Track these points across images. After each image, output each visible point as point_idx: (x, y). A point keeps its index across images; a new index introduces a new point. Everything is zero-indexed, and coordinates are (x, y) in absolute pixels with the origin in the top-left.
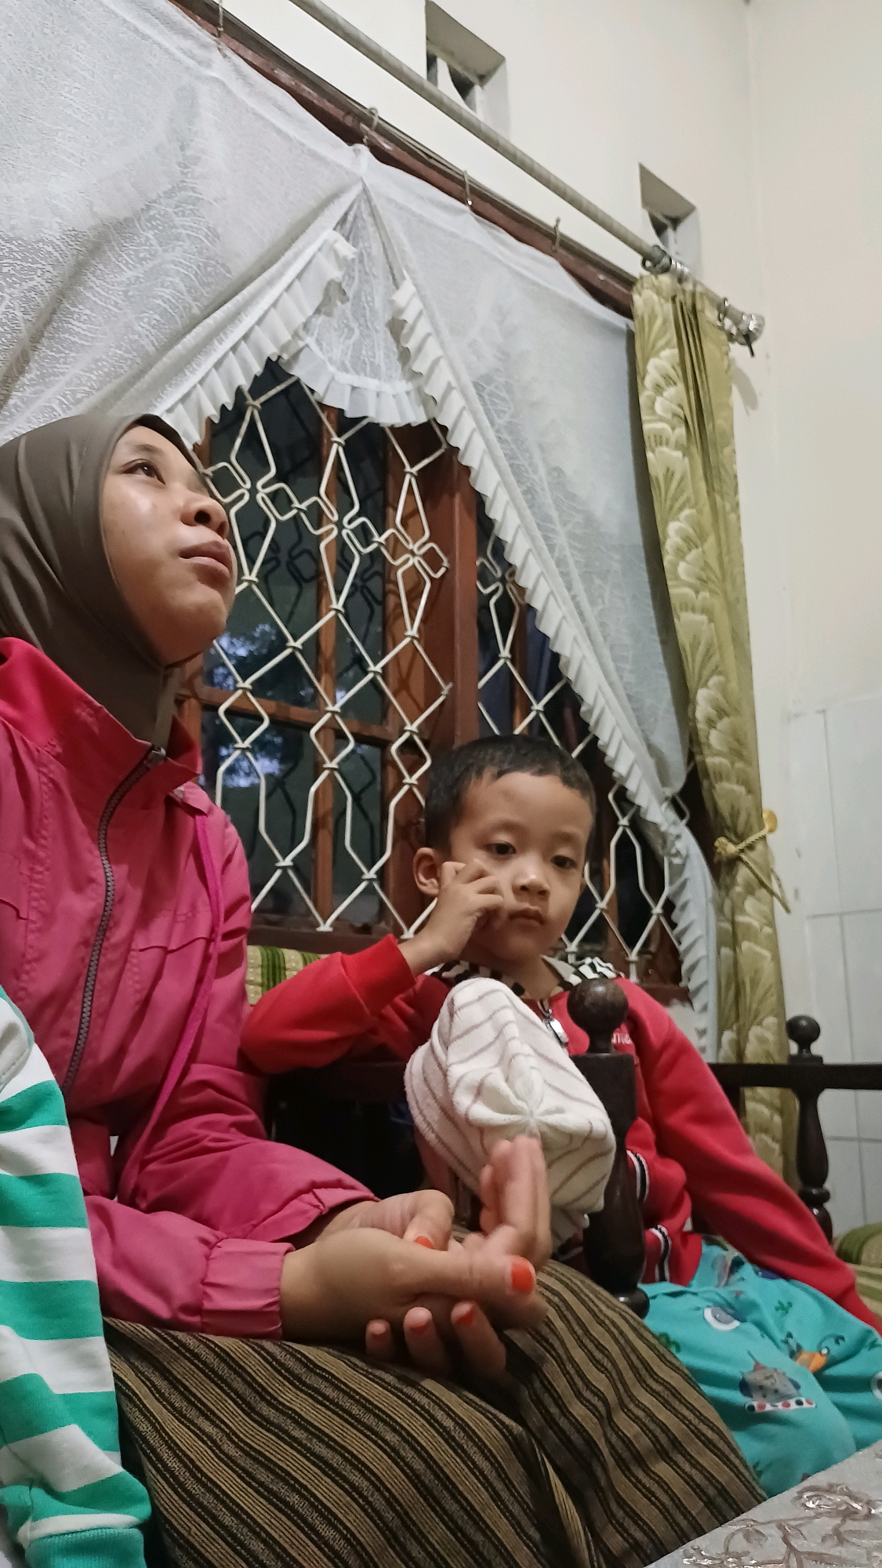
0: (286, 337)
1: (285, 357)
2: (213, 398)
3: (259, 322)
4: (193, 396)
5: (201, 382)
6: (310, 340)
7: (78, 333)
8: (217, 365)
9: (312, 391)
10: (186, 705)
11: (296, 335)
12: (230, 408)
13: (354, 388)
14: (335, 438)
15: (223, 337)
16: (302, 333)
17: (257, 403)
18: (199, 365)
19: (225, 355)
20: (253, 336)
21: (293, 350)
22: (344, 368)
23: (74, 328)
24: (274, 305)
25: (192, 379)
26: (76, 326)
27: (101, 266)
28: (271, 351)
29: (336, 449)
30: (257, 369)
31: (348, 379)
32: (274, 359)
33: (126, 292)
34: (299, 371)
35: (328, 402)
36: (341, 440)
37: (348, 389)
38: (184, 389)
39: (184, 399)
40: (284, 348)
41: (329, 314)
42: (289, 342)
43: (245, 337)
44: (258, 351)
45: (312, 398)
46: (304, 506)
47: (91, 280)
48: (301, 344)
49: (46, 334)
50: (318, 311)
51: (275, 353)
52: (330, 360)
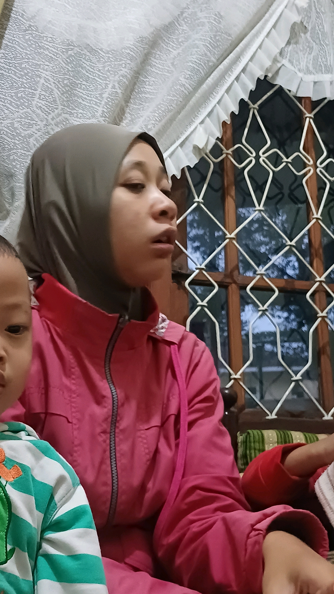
0: (268, 63)
1: (270, 75)
2: (225, 109)
3: (251, 59)
4: (215, 111)
5: (219, 103)
6: (285, 62)
7: (149, 93)
8: (228, 91)
9: (290, 91)
10: (230, 288)
11: (275, 60)
12: (237, 113)
13: (315, 83)
14: (308, 115)
15: (231, 74)
16: (279, 58)
17: (256, 106)
18: (217, 93)
19: (232, 84)
20: (248, 69)
21: (275, 69)
22: (308, 72)
23: (147, 90)
24: (260, 47)
25: (214, 102)
26: (148, 88)
27: (159, 53)
28: (260, 74)
29: (309, 121)
30: (252, 86)
31: (310, 78)
32: (262, 78)
33: (173, 64)
34: (280, 82)
35: (299, 95)
36: (312, 115)
37: (312, 83)
38: (209, 109)
39: (209, 115)
40: (267, 70)
41: (296, 43)
42: (271, 67)
43: (244, 70)
44: (252, 75)
45: (291, 94)
46: (289, 160)
47: (154, 61)
48: (279, 65)
49: (132, 97)
50: (289, 43)
51: (262, 75)
52: (299, 70)
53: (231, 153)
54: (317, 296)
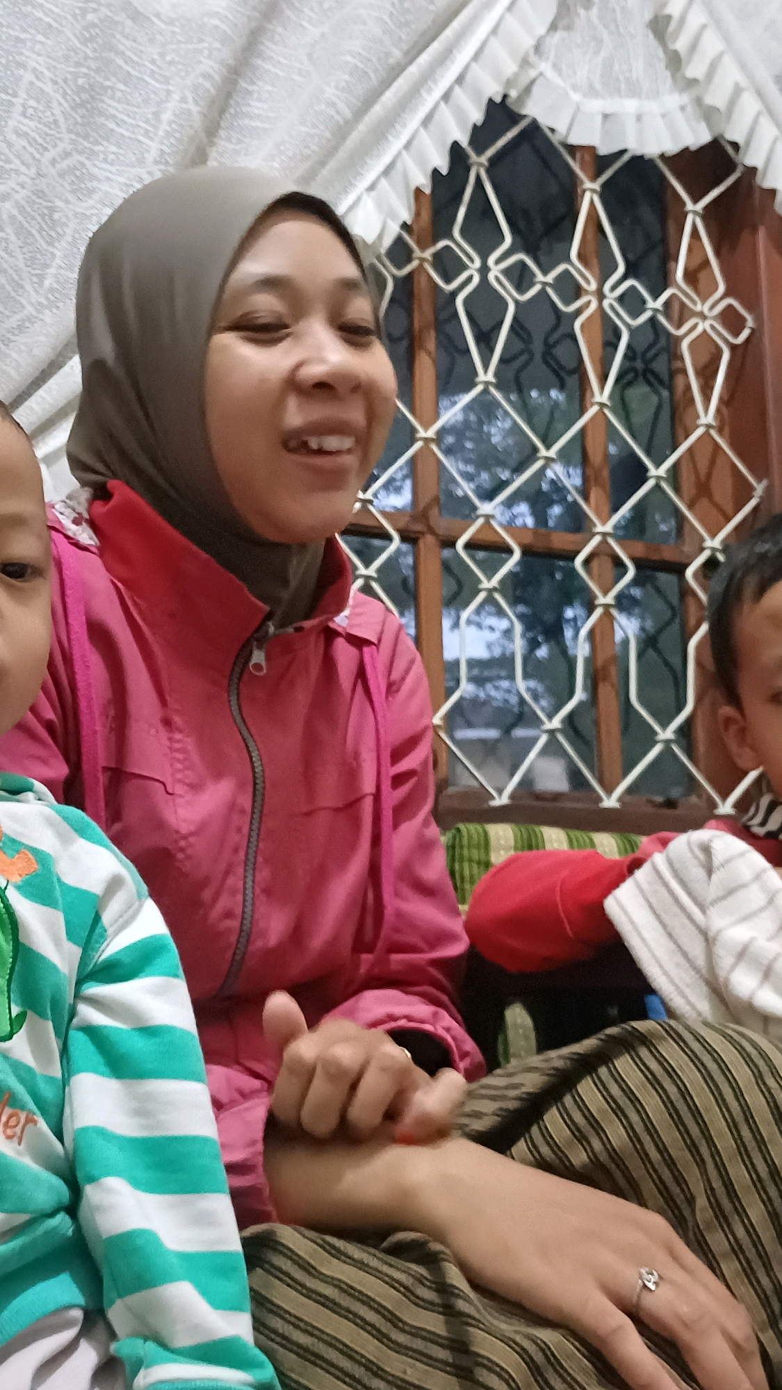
0: (510, 68)
1: (513, 94)
2: (421, 161)
3: (476, 57)
4: (399, 165)
5: (408, 146)
6: (545, 67)
7: (259, 116)
8: (426, 122)
9: (553, 130)
10: (421, 543)
11: (525, 63)
12: (444, 171)
13: (606, 116)
14: (588, 185)
15: (432, 86)
16: (533, 58)
17: (484, 159)
18: (404, 126)
19: (436, 106)
20: (469, 77)
21: (524, 82)
22: (591, 92)
23: (256, 111)
24: (494, 31)
25: (396, 144)
26: (256, 107)
27: (280, 30)
28: (494, 90)
29: (590, 197)
30: (476, 115)
31: (597, 106)
32: (498, 99)
33: (310, 56)
34: (534, 109)
35: (574, 140)
36: (596, 186)
37: (599, 118)
38: (386, 160)
39: (387, 172)
40: (509, 83)
41: (569, 28)
42: (516, 76)
43: (460, 80)
44: (477, 92)
45: (555, 139)
46: (550, 278)
47: (270, 48)
48: (532, 73)
49: (223, 124)
50: (553, 27)
51: (497, 92)
52: (575, 87)
53: (430, 258)
54: (595, 564)
